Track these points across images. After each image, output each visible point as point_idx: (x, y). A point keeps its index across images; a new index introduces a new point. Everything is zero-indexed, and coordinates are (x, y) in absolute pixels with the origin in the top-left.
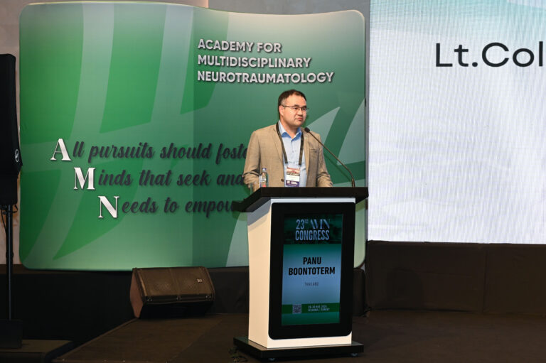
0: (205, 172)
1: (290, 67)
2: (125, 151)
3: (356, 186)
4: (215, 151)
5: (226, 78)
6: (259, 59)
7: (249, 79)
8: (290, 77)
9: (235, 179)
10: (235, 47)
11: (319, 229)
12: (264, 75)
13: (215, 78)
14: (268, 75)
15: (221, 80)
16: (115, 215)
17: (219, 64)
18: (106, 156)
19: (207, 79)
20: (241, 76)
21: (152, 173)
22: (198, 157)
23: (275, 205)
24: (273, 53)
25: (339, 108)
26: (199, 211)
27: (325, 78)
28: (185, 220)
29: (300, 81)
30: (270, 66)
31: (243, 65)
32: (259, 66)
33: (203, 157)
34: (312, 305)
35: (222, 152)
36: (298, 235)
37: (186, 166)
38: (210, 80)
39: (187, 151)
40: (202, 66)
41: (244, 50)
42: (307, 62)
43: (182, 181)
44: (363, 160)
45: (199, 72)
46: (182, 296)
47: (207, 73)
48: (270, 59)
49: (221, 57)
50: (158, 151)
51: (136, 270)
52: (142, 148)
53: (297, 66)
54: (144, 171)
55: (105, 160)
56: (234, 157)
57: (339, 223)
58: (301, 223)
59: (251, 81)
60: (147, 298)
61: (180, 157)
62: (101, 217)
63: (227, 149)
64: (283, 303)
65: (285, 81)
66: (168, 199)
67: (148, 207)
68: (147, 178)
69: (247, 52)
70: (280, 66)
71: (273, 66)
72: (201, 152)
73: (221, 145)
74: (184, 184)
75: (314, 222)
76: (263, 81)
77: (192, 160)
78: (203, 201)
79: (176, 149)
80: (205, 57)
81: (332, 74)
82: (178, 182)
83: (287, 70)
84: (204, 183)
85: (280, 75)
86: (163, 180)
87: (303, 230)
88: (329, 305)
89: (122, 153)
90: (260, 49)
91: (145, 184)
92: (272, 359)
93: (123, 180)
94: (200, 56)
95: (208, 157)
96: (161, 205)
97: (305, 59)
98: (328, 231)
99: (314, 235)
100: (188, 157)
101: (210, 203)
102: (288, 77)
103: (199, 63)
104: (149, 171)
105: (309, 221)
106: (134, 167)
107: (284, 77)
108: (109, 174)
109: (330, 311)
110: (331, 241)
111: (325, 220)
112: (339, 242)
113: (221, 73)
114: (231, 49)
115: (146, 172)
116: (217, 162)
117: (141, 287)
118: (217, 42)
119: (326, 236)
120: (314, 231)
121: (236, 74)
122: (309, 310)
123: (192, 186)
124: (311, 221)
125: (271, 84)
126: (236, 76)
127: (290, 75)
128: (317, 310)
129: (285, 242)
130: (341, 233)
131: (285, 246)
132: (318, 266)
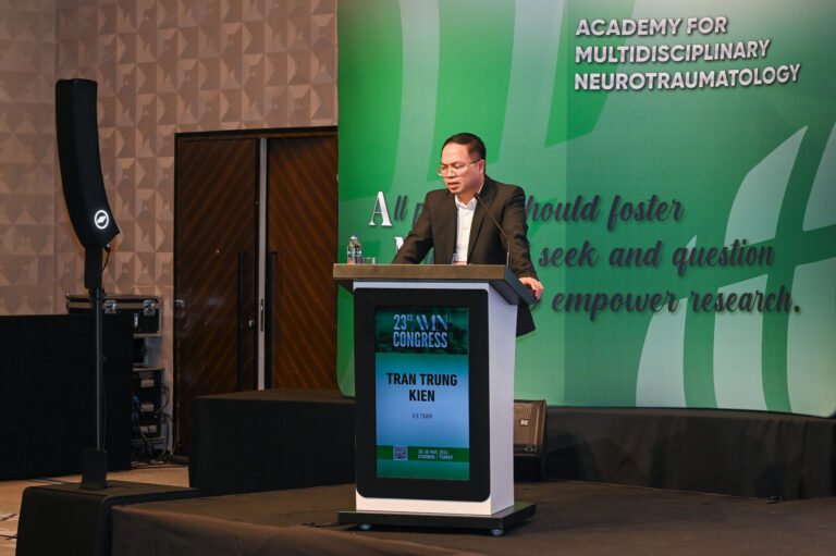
0: (587, 243)
1: (739, 57)
4: (605, 208)
5: (627, 83)
6: (688, 47)
7: (669, 83)
8: (737, 75)
9: (643, 256)
10: (648, 29)
11: (430, 330)
12: (696, 74)
13: (607, 83)
14: (702, 74)
15: (618, 87)
17: (616, 60)
19: (592, 87)
20: (655, 79)
22: (574, 219)
23: (358, 291)
24: (713, 35)
25: (805, 128)
26: (577, 309)
27: (787, 75)
29: (752, 82)
30: (707, 57)
31: (660, 59)
32: (688, 59)
33: (584, 218)
34: (424, 449)
35: (619, 209)
36: (398, 339)
38: (598, 87)
39: (555, 209)
40: (584, 64)
41: (663, 32)
42: (763, 47)
43: (548, 259)
45: (577, 76)
47: (592, 76)
48: (707, 46)
49: (619, 48)
53: (749, 55)
56: (640, 217)
57: (463, 322)
58: (401, 320)
59: (672, 86)
61: (543, 219)
63: (628, 205)
64: (378, 443)
65: (729, 83)
69: (669, 36)
70: (722, 57)
71: (711, 58)
72: (579, 211)
73: (617, 198)
75: (421, 318)
76: (693, 85)
77: (564, 225)
78: (584, 293)
79: (537, 205)
80: (589, 49)
81: (798, 66)
82: (540, 260)
83: (734, 63)
84: (585, 261)
85: (722, 73)
87: (405, 331)
88: (451, 451)
90: (692, 30)
92: (366, 527)
94: (579, 50)
95: (592, 219)
97: (761, 42)
98: (445, 334)
99: (425, 338)
100: (557, 219)
101: (598, 296)
102: (733, 76)
103: (578, 60)
105: (414, 318)
109: (454, 460)
110: (450, 350)
111: (439, 317)
112: (464, 353)
113: (619, 76)
114: (640, 32)
116: (610, 227)
118: (614, 22)
119: (442, 341)
120: (424, 333)
121: (647, 75)
122: (420, 456)
123: (564, 268)
124: (418, 317)
125: (707, 89)
126: (647, 79)
127: (737, 71)
128: (433, 457)
129: (378, 349)
130: (466, 338)
131: (378, 355)
132: (431, 388)
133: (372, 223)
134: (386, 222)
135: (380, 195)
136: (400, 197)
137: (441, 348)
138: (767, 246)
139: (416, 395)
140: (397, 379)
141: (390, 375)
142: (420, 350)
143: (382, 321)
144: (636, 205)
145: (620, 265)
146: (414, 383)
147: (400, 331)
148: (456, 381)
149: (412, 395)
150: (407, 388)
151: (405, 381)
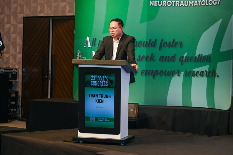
0: (152, 54)
4: (158, 43)
5: (166, 4)
7: (179, 4)
8: (201, 2)
9: (170, 59)
11: (102, 80)
12: (188, 1)
13: (160, 4)
14: (190, 2)
15: (163, 5)
19: (155, 5)
20: (175, 3)
22: (149, 46)
23: (80, 68)
25: (222, 19)
26: (149, 75)
27: (216, 2)
29: (205, 4)
33: (152, 46)
34: (100, 118)
35: (163, 44)
36: (92, 83)
38: (157, 5)
39: (143, 43)
45: (150, 1)
47: (155, 1)
56: (169, 46)
57: (113, 78)
58: (93, 77)
59: (180, 5)
61: (139, 46)
63: (166, 42)
64: (85, 116)
65: (198, 4)
72: (150, 44)
73: (162, 40)
74: (141, 60)
75: (100, 77)
76: (187, 5)
77: (145, 48)
78: (151, 70)
79: (137, 42)
82: (138, 59)
84: (152, 60)
85: (196, 1)
87: (95, 81)
88: (108, 119)
92: (81, 142)
95: (154, 47)
98: (107, 82)
100: (143, 46)
101: (156, 71)
102: (200, 2)
105: (98, 77)
107: (198, 2)
109: (109, 121)
110: (109, 87)
111: (105, 76)
112: (113, 88)
113: (164, 2)
116: (160, 49)
119: (106, 84)
120: (100, 82)
121: (172, 1)
122: (99, 120)
123: (145, 62)
124: (99, 77)
125: (191, 6)
126: (172, 3)
127: (201, 1)
128: (103, 120)
129: (86, 86)
130: (114, 83)
131: (86, 88)
132: (102, 99)
133: (85, 47)
134: (89, 46)
135: (88, 38)
136: (94, 38)
137: (106, 86)
138: (209, 56)
139: (98, 101)
140: (92, 96)
141: (90, 94)
142: (99, 87)
143: (88, 77)
144: (168, 42)
145: (163, 61)
146: (97, 97)
147: (93, 81)
148: (110, 97)
149: (96, 101)
150: (95, 99)
151: (94, 96)
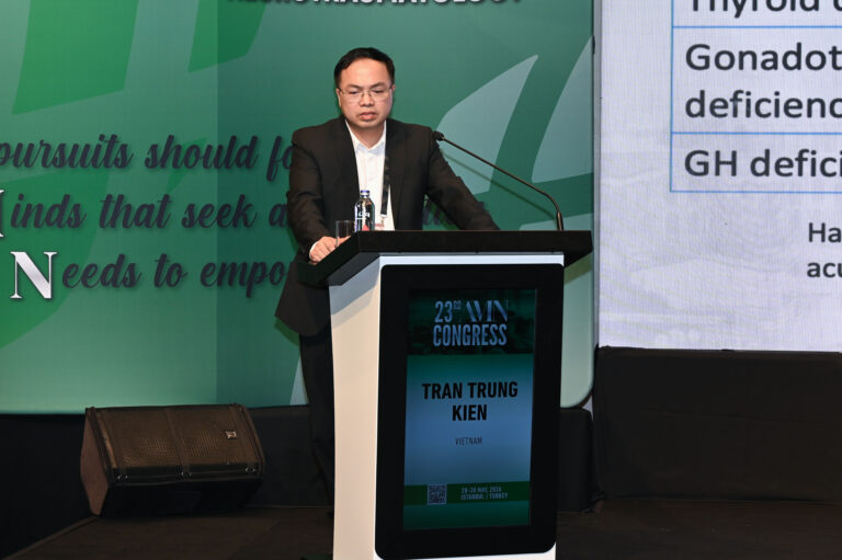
0: (242, 198)
2: (68, 153)
3: (567, 228)
4: (264, 152)
11: (484, 321)
16: (47, 294)
18: (27, 163)
21: (129, 200)
22: (228, 167)
23: (387, 269)
25: (536, 57)
26: (231, 283)
28: (200, 302)
33: (239, 165)
34: (469, 486)
35: (281, 154)
36: (440, 335)
37: (202, 187)
39: (203, 152)
43: (193, 219)
44: (589, 172)
46: (194, 468)
50: (140, 153)
51: (92, 411)
52: (105, 147)
54: (109, 197)
55: (23, 174)
57: (528, 309)
58: (445, 309)
60: (116, 472)
61: (187, 165)
62: (16, 296)
64: (407, 482)
66: (164, 258)
67: (120, 275)
68: (116, 212)
72: (234, 156)
73: (279, 140)
74: (197, 225)
75: (472, 305)
77: (214, 174)
78: (239, 263)
79: (179, 148)
82: (184, 220)
84: (241, 220)
86: (152, 217)
87: (451, 324)
88: (505, 486)
89: (63, 158)
91: (113, 225)
93: (65, 215)
95: (249, 167)
96: (147, 269)
98: (504, 326)
99: (475, 334)
100: (205, 166)
101: (256, 265)
104: (121, 198)
105: (464, 305)
106: (88, 187)
108: (34, 203)
109: (509, 499)
110: (510, 349)
111: (497, 303)
112: (528, 351)
115: (115, 198)
116: (270, 176)
117: (105, 448)
119: (499, 337)
120: (474, 326)
122: (463, 497)
123: (215, 230)
124: (468, 304)
128: (481, 497)
129: (411, 351)
130: (533, 332)
131: (411, 359)
132: (482, 401)
137: (498, 345)
139: (461, 412)
140: (436, 391)
141: (426, 386)
143: (419, 311)
146: (460, 396)
147: (442, 325)
148: (516, 390)
149: (456, 412)
150: (448, 404)
151: (447, 394)
